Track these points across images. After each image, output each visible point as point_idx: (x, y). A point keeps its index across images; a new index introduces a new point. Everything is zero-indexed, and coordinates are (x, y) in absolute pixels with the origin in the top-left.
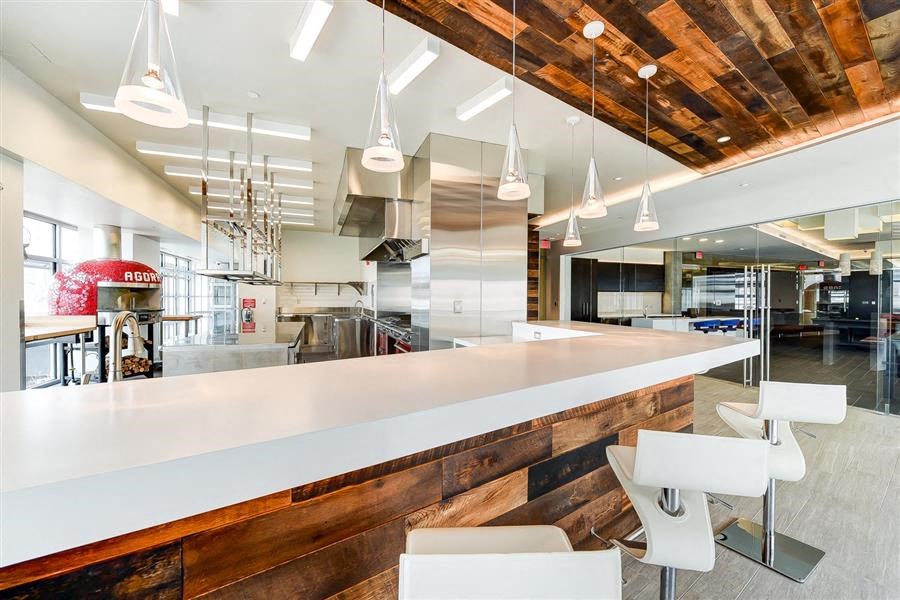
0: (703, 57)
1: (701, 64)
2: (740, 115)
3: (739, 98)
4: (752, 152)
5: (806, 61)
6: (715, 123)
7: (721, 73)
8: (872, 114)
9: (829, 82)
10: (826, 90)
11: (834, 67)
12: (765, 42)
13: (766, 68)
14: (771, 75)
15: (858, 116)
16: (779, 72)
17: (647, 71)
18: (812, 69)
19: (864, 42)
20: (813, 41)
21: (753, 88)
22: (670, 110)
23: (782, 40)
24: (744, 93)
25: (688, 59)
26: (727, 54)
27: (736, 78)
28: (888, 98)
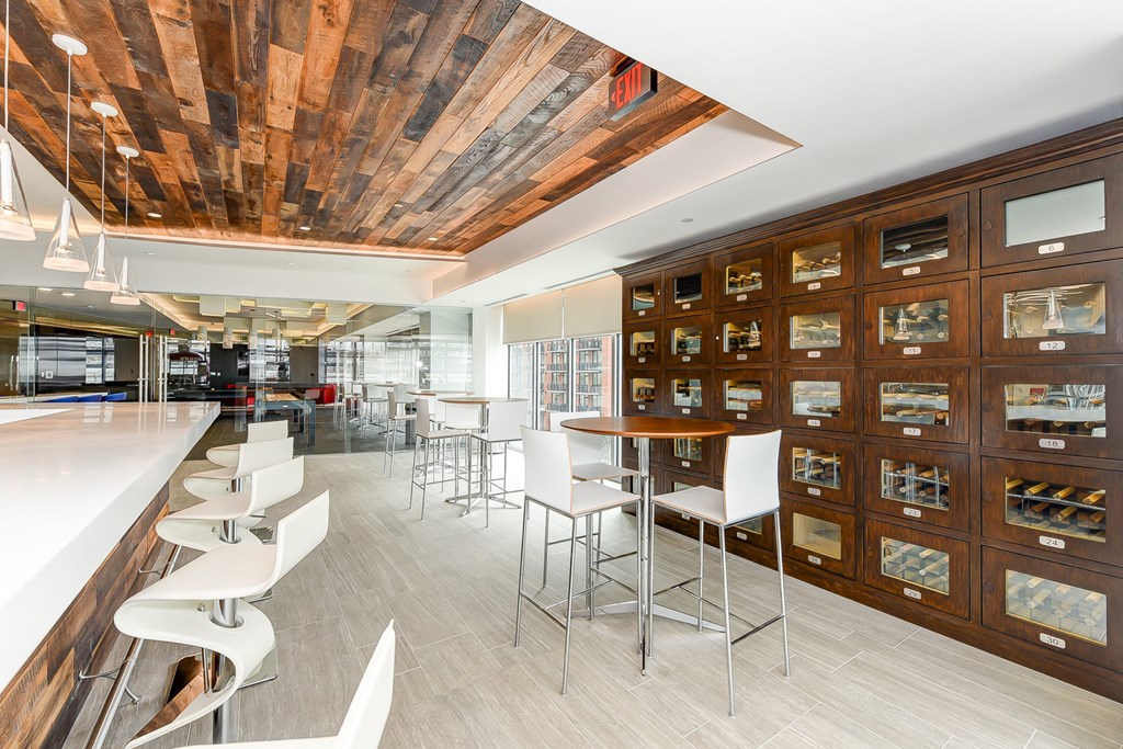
0: (182, 168)
1: (177, 170)
2: (181, 206)
3: (189, 198)
4: (170, 230)
5: (245, 202)
6: (157, 203)
7: (187, 179)
8: (265, 242)
9: (251, 216)
10: (247, 218)
11: (258, 213)
12: (228, 183)
13: (220, 193)
14: (220, 197)
15: (258, 237)
16: (226, 198)
17: (128, 151)
18: (246, 205)
19: (277, 209)
20: (254, 195)
21: (203, 197)
22: (123, 179)
23: (238, 185)
24: (195, 197)
25: (170, 163)
26: (200, 175)
27: (196, 187)
28: (277, 236)
